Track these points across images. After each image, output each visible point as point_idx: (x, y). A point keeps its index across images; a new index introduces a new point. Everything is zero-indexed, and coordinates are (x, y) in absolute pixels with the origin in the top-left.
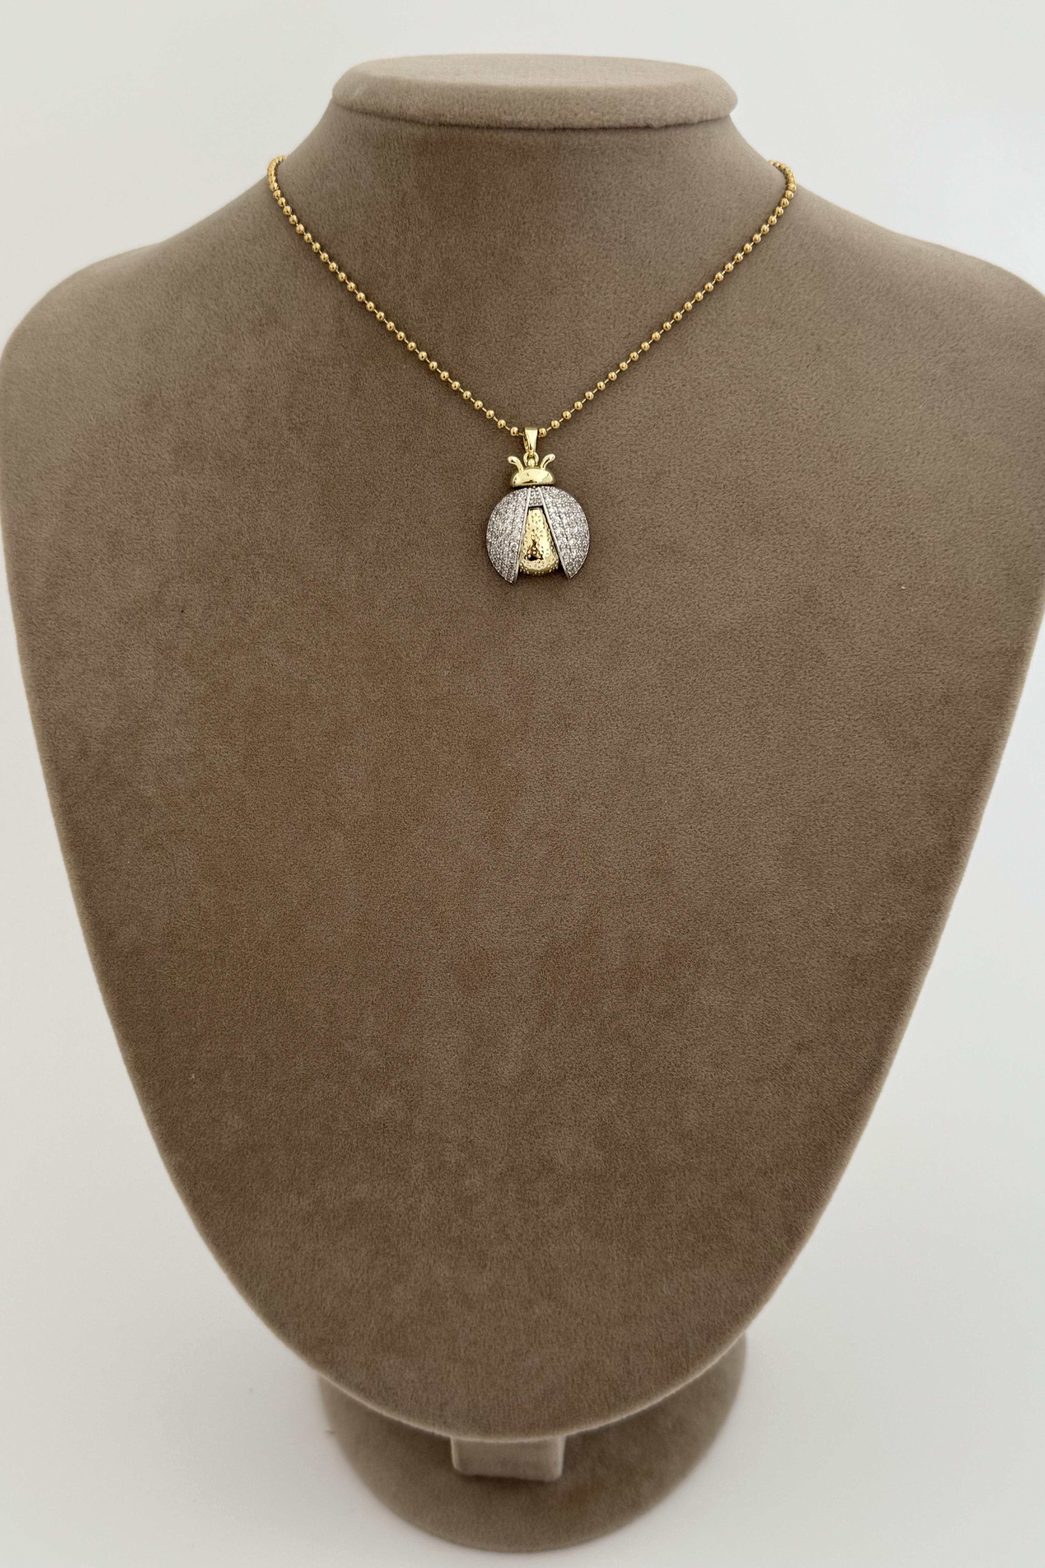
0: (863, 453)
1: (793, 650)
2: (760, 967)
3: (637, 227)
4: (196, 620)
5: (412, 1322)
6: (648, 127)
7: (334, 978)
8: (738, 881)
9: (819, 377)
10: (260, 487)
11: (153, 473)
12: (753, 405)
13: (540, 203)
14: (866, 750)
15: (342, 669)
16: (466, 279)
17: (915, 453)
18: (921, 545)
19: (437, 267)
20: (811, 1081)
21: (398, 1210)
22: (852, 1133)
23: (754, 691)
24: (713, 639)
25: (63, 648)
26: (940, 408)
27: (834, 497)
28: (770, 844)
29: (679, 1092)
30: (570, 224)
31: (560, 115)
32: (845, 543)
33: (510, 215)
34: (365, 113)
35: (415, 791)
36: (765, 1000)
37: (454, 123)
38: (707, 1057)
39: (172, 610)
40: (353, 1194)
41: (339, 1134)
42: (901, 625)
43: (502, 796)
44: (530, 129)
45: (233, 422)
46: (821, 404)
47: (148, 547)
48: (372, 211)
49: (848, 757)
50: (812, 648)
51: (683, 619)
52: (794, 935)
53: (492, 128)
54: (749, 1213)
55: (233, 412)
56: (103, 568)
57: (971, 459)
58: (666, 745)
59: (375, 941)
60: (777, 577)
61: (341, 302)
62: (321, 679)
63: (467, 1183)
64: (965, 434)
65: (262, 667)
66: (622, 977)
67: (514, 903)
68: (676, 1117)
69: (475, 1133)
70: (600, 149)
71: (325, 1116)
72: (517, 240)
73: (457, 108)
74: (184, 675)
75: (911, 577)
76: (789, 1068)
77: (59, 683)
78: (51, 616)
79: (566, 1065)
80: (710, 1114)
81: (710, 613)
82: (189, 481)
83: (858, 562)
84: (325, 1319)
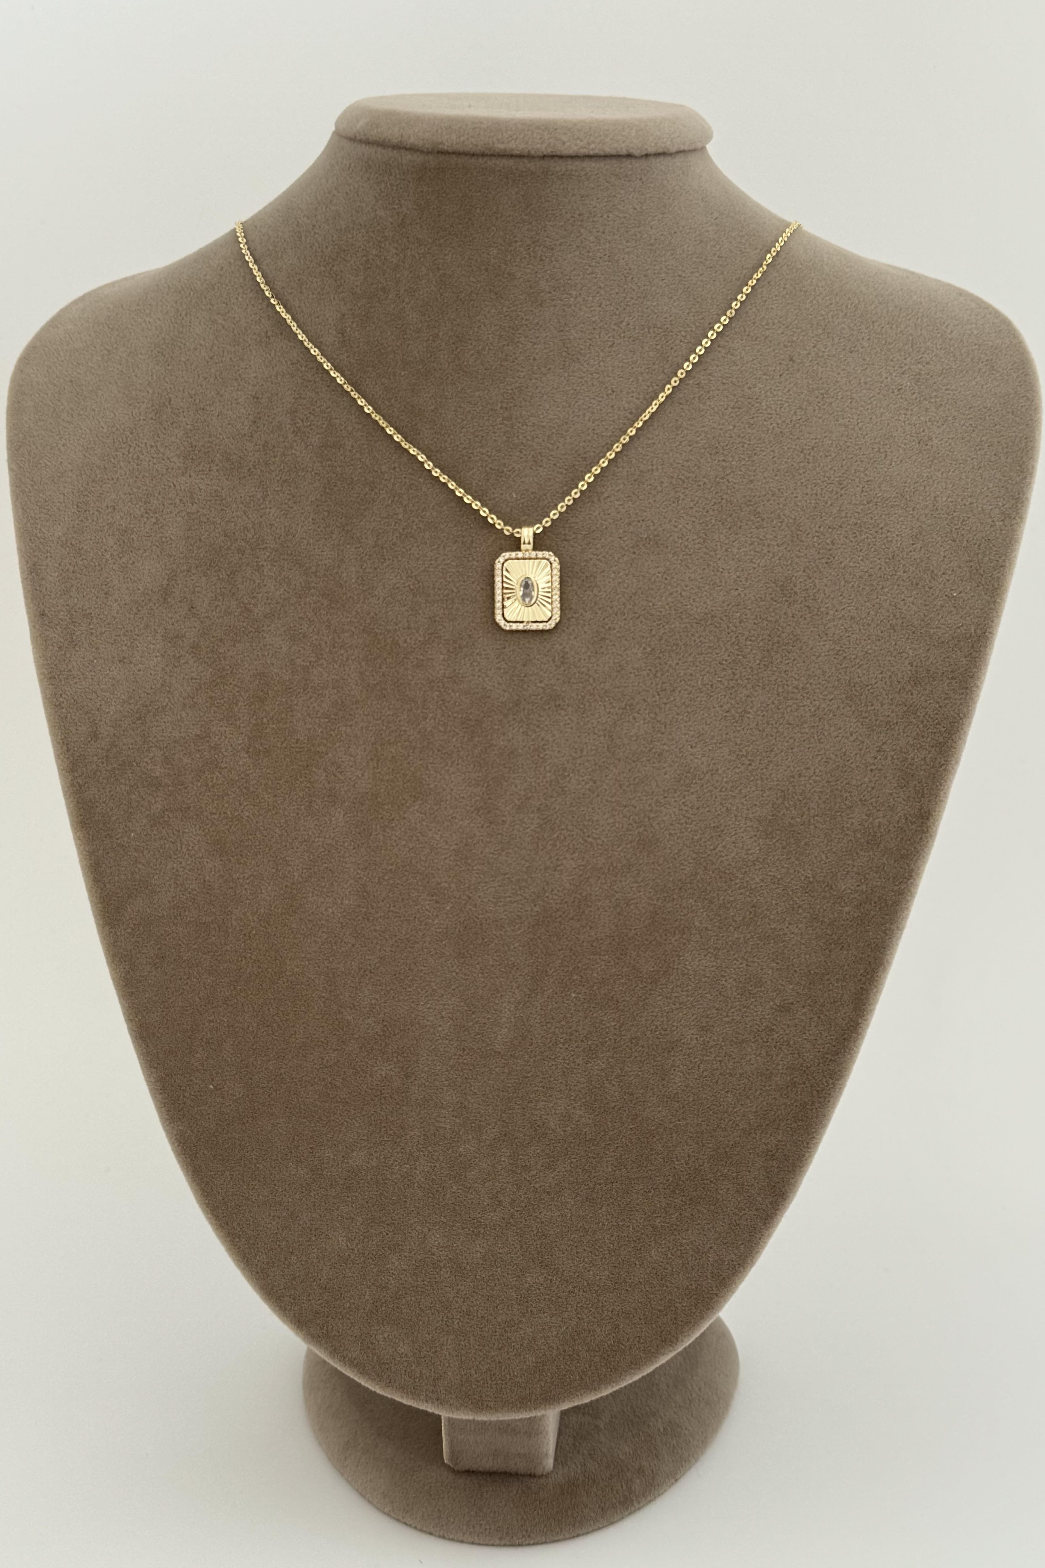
0: (833, 455)
1: (770, 635)
2: (742, 933)
3: (620, 247)
4: (203, 610)
5: (406, 1293)
6: (629, 156)
7: (334, 948)
8: (721, 852)
9: (792, 385)
10: (265, 487)
11: (162, 475)
12: (730, 410)
13: (531, 223)
14: (840, 728)
15: (342, 655)
16: (461, 292)
17: (883, 455)
18: (890, 539)
19: (434, 282)
20: (791, 1043)
21: (394, 1177)
22: (832, 1093)
23: (734, 673)
24: (695, 625)
25: (75, 638)
26: (905, 414)
28: (750, 816)
29: (666, 1055)
30: (558, 243)
31: (549, 144)
32: (818, 537)
33: (501, 234)
34: (368, 142)
35: (412, 769)
36: (747, 965)
37: (451, 151)
38: (693, 1021)
39: (180, 602)
40: (350, 1161)
41: (337, 1102)
42: (872, 612)
43: (495, 772)
44: (521, 156)
45: (239, 426)
47: (157, 544)
48: (373, 232)
50: (789, 634)
51: (667, 607)
52: (774, 902)
53: (487, 155)
54: (734, 1175)
55: (240, 418)
56: (114, 564)
57: (936, 461)
58: (650, 725)
59: (373, 911)
60: (754, 568)
61: (344, 315)
62: (322, 664)
63: (461, 1149)
64: (930, 439)
65: (266, 654)
66: (610, 944)
67: (507, 874)
68: (663, 1080)
69: (469, 1098)
70: (586, 174)
71: (323, 1083)
72: (509, 257)
73: (454, 137)
74: (191, 662)
75: (880, 569)
76: (771, 1030)
77: (70, 671)
78: (64, 609)
79: (557, 1029)
80: (696, 1076)
81: (691, 601)
82: (197, 481)
83: (831, 555)
84: (321, 1291)
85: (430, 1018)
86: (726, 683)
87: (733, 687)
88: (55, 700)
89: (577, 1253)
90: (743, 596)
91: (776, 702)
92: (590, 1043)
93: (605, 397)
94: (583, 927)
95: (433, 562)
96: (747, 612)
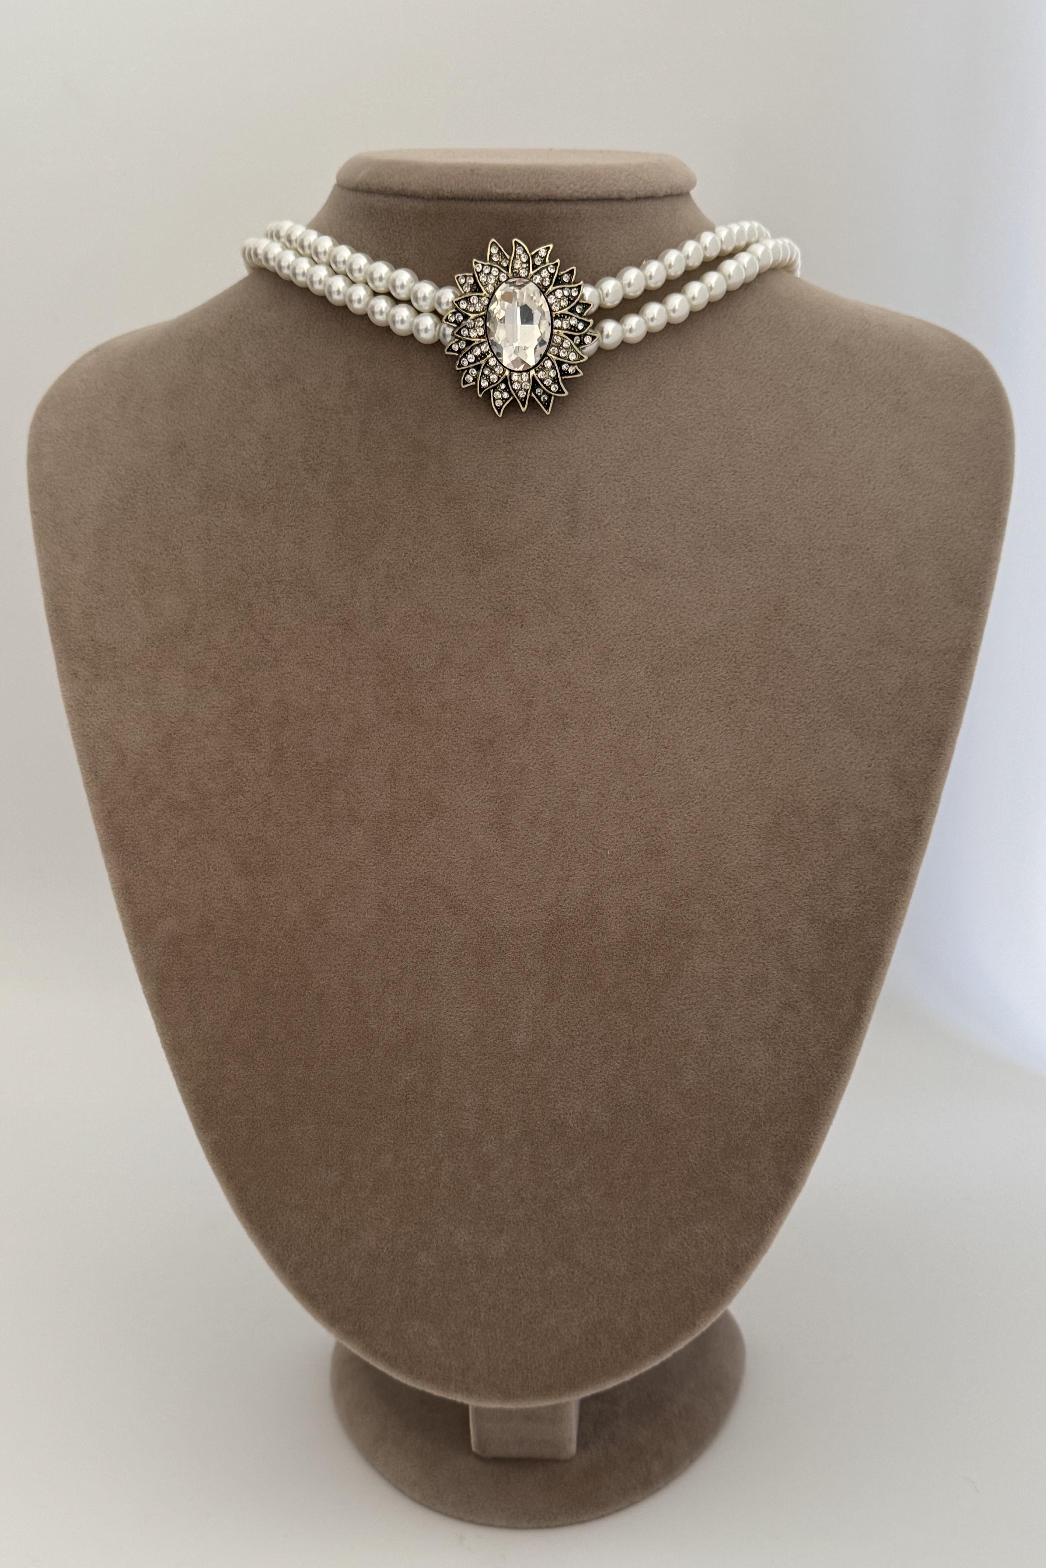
1: (765, 653)
2: (747, 935)
4: (223, 641)
5: (434, 1289)
6: (621, 199)
7: (358, 960)
8: (725, 859)
9: (778, 415)
10: (279, 523)
11: (180, 514)
12: (721, 440)
14: (835, 739)
15: (358, 680)
17: (867, 480)
18: (876, 559)
20: (797, 1038)
21: (420, 1178)
22: (837, 1086)
23: (732, 689)
24: (694, 645)
25: (100, 671)
27: (796, 518)
31: (544, 188)
32: (808, 558)
34: (370, 192)
36: (753, 966)
37: (450, 196)
38: (703, 1021)
40: (379, 1164)
44: (518, 200)
45: (252, 466)
46: (781, 438)
47: (176, 579)
49: (819, 745)
50: (784, 651)
51: (667, 627)
53: (485, 200)
54: (746, 1166)
55: (253, 458)
56: (135, 599)
57: (917, 485)
59: (394, 924)
60: (748, 589)
61: (350, 357)
62: (339, 690)
63: (484, 1150)
64: (910, 464)
65: (284, 681)
66: (622, 949)
67: (521, 885)
68: (675, 1078)
69: (491, 1101)
73: (453, 184)
74: (213, 691)
75: (868, 587)
76: (777, 1027)
77: (96, 702)
78: (89, 644)
79: (573, 1034)
80: (707, 1074)
81: (690, 622)
82: (214, 519)
83: (820, 575)
84: (352, 1289)
85: (452, 1025)
86: (725, 699)
87: (732, 702)
88: (82, 730)
89: (598, 1245)
90: (738, 616)
91: (773, 715)
92: (605, 1044)
93: (603, 429)
94: (595, 933)
95: (442, 590)
96: (744, 630)
